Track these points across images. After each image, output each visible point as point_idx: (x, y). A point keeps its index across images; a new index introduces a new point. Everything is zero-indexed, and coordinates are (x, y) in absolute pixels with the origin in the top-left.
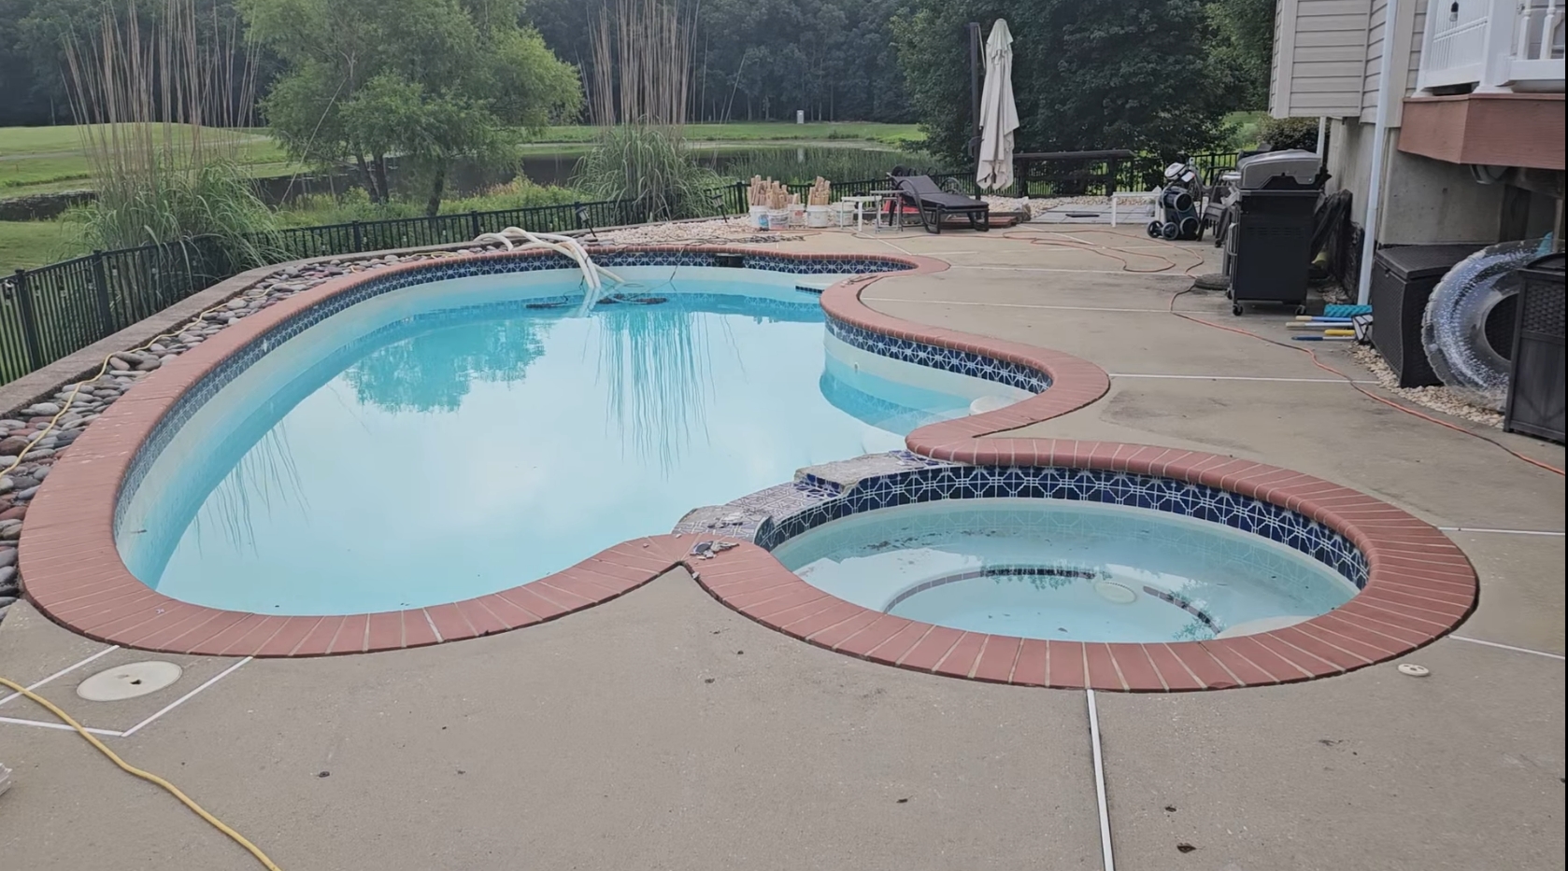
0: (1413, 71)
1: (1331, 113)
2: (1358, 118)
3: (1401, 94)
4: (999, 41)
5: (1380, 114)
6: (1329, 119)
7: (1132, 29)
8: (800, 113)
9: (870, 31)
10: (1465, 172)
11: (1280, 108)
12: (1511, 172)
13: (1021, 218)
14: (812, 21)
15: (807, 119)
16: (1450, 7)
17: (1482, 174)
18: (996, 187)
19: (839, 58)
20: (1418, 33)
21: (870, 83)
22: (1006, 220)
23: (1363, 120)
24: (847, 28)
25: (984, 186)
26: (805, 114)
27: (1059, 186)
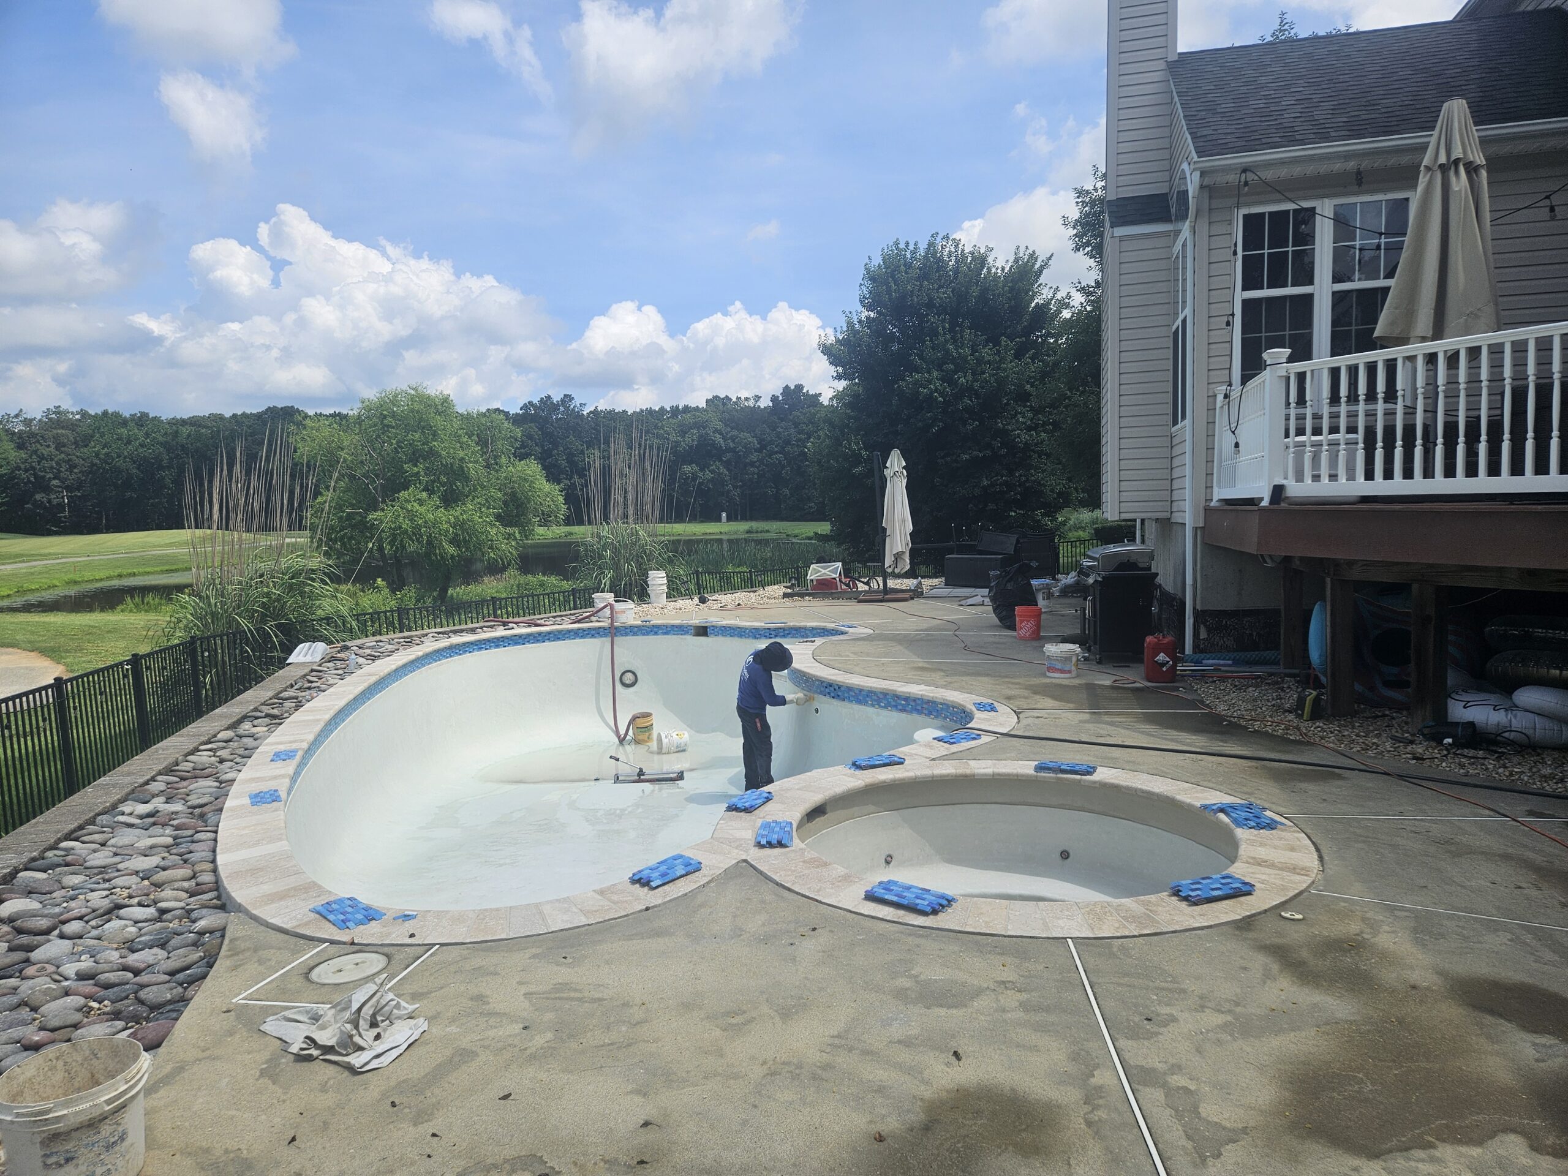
0: (1209, 487)
1: (1144, 516)
2: (1169, 519)
3: (1203, 504)
4: (896, 463)
5: (1188, 516)
6: (1143, 521)
7: (988, 452)
8: (724, 514)
9: (776, 453)
10: (1256, 559)
11: (1111, 512)
12: (1287, 559)
13: (916, 594)
14: (732, 445)
15: (729, 519)
16: (1233, 445)
17: (1268, 560)
18: (897, 571)
19: (754, 473)
20: (1210, 461)
21: (777, 492)
22: (906, 595)
23: (1173, 520)
24: (760, 450)
25: (890, 570)
26: (727, 515)
27: (936, 568)
